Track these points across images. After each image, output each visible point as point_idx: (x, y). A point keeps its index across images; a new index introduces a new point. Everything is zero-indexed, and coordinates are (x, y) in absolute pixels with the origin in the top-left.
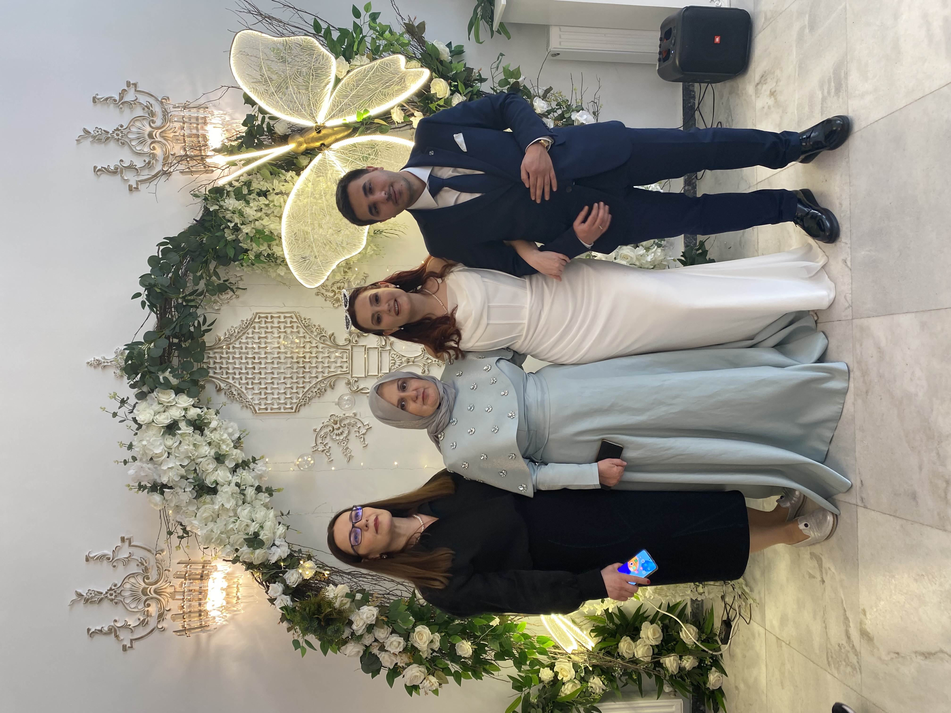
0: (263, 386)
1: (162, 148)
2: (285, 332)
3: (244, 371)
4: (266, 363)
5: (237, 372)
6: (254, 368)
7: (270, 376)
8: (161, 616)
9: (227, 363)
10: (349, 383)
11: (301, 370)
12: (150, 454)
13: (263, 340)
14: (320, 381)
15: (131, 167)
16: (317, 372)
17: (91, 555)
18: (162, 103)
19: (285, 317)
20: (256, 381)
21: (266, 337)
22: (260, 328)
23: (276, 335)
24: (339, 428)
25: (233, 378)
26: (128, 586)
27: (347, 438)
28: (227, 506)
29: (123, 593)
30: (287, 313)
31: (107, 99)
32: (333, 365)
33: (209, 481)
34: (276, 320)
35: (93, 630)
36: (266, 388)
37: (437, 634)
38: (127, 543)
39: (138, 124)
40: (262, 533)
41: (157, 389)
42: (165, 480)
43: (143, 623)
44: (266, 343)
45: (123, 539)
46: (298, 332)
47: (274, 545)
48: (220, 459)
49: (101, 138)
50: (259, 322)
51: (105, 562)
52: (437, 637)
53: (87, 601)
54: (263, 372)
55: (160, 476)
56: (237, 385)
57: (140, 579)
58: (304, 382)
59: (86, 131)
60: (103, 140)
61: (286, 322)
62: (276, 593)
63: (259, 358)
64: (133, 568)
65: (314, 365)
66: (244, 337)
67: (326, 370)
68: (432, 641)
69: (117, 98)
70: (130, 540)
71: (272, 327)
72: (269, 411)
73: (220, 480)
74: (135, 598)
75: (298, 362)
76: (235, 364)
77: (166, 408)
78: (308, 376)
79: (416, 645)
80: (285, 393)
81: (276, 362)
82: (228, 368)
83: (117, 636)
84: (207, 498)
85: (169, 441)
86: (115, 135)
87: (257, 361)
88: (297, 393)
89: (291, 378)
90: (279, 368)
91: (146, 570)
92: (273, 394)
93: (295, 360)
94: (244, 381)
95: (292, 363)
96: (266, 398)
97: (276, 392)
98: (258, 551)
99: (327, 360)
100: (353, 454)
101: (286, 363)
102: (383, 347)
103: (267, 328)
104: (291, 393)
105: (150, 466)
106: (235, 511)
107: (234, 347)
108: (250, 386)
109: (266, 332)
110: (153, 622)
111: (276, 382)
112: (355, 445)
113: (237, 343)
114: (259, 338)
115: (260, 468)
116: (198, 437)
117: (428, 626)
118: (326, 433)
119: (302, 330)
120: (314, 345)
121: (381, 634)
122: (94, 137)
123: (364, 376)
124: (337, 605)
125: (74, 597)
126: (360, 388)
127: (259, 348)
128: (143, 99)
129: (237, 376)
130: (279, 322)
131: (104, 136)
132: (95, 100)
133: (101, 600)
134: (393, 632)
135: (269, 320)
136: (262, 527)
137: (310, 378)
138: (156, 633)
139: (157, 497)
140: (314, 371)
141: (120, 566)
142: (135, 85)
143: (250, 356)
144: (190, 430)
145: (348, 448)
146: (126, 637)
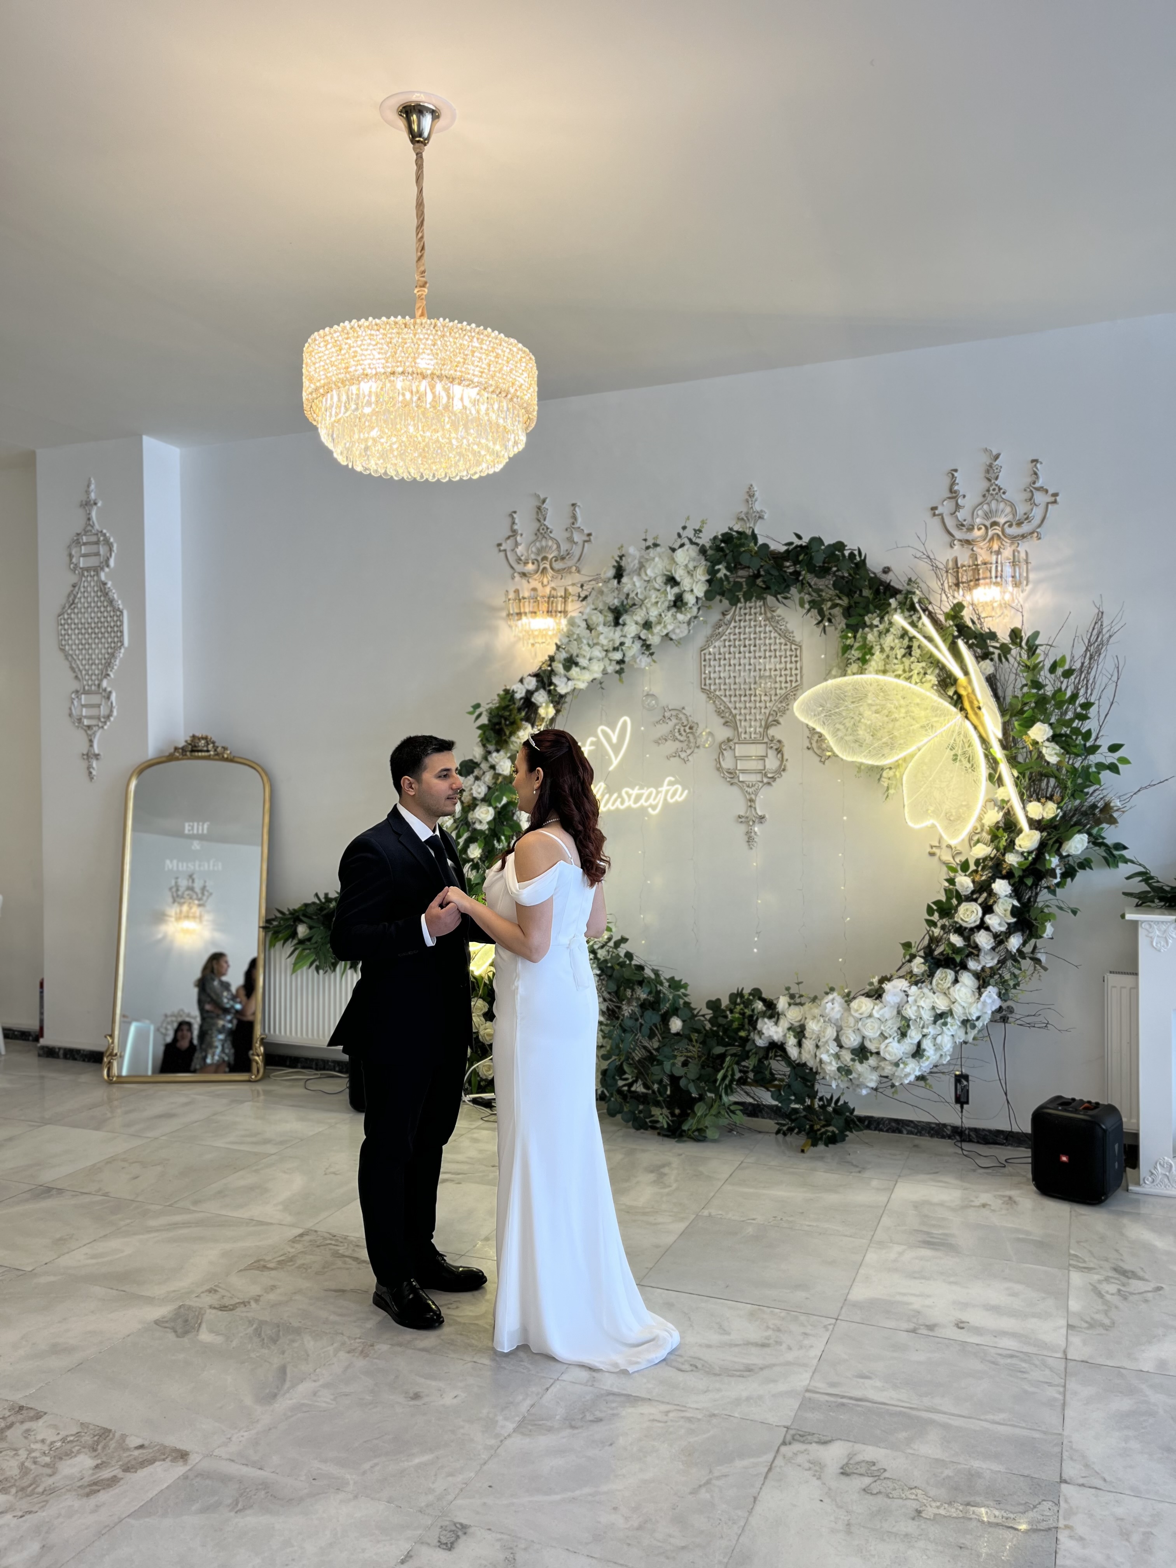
0: (727, 656)
1: (981, 537)
2: (781, 676)
3: (742, 636)
4: (750, 658)
5: (742, 630)
6: (745, 646)
7: (736, 662)
8: (524, 575)
9: (750, 620)
10: (729, 740)
11: (742, 692)
12: (647, 565)
13: (772, 654)
14: (731, 713)
15: (958, 507)
16: (740, 708)
17: (577, 509)
18: (1032, 533)
19: (796, 675)
20: (732, 649)
21: (776, 657)
22: (786, 650)
23: (778, 667)
24: (685, 731)
25: (735, 627)
26: (550, 543)
27: (675, 739)
28: (601, 637)
29: (544, 540)
30: (801, 677)
31: (1036, 474)
32: (747, 724)
33: (625, 618)
34: (793, 666)
35: (515, 516)
36: (725, 659)
37: (487, 827)
38: (587, 538)
39: (1008, 509)
40: (577, 669)
41: (709, 564)
42: (624, 580)
43: (519, 560)
44: (770, 657)
45: (589, 535)
46: (781, 688)
47: (569, 679)
48: (647, 625)
49: (991, 471)
50: (791, 650)
51: (572, 520)
52: (484, 827)
53: (539, 508)
54: (742, 655)
55: (629, 574)
56: (729, 631)
57: (555, 554)
58: (730, 696)
59: (997, 457)
60: (988, 476)
61: (791, 675)
62: (528, 684)
63: (755, 651)
64: (564, 547)
65: (748, 705)
66: (776, 635)
67: (742, 718)
68: (481, 822)
69: (1037, 485)
70: (589, 541)
71: (786, 662)
72: (703, 663)
73: (626, 628)
74: (539, 551)
75: (750, 689)
76: (750, 627)
77: (690, 573)
78: (737, 699)
79: (478, 808)
80: (720, 678)
81: (752, 667)
82: (745, 621)
83: (509, 538)
84: (610, 617)
85: (660, 580)
86: (994, 487)
87: (752, 648)
88: (720, 690)
89: (735, 683)
90: (745, 670)
91: (563, 558)
92: (720, 666)
93: (753, 686)
94: (732, 637)
95: (750, 683)
96: (715, 660)
97: (721, 669)
98: (561, 666)
99: (753, 718)
100: (661, 746)
101: (749, 677)
102: (766, 775)
103: (786, 657)
104: (720, 684)
105: (637, 566)
106: (597, 644)
107: (765, 625)
108: (727, 643)
109: (781, 656)
110: (519, 568)
111: (732, 668)
112: (671, 746)
113: (771, 628)
114: (775, 650)
115: (643, 660)
116: (666, 604)
117: (494, 819)
118: (681, 719)
119: (783, 692)
120: (768, 704)
121: (488, 777)
122: (991, 466)
123: (737, 754)
124: (513, 739)
125: (542, 497)
126: (725, 752)
127: (765, 651)
128: (1037, 513)
129: (737, 631)
130: (791, 669)
131: (992, 476)
132: (1035, 461)
133: (539, 521)
134: (489, 788)
135: (794, 659)
136: (584, 668)
137: (735, 702)
138: (511, 571)
139: (611, 572)
140: (742, 705)
141: (567, 535)
142: (1055, 502)
143: (758, 642)
144: (671, 597)
145: (666, 740)
146: (507, 545)
